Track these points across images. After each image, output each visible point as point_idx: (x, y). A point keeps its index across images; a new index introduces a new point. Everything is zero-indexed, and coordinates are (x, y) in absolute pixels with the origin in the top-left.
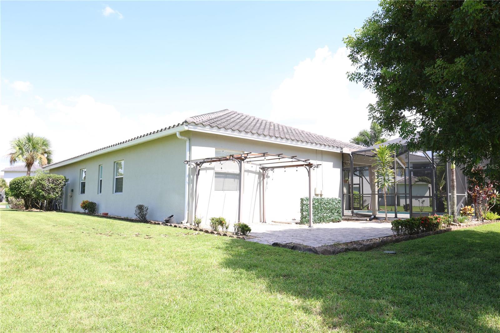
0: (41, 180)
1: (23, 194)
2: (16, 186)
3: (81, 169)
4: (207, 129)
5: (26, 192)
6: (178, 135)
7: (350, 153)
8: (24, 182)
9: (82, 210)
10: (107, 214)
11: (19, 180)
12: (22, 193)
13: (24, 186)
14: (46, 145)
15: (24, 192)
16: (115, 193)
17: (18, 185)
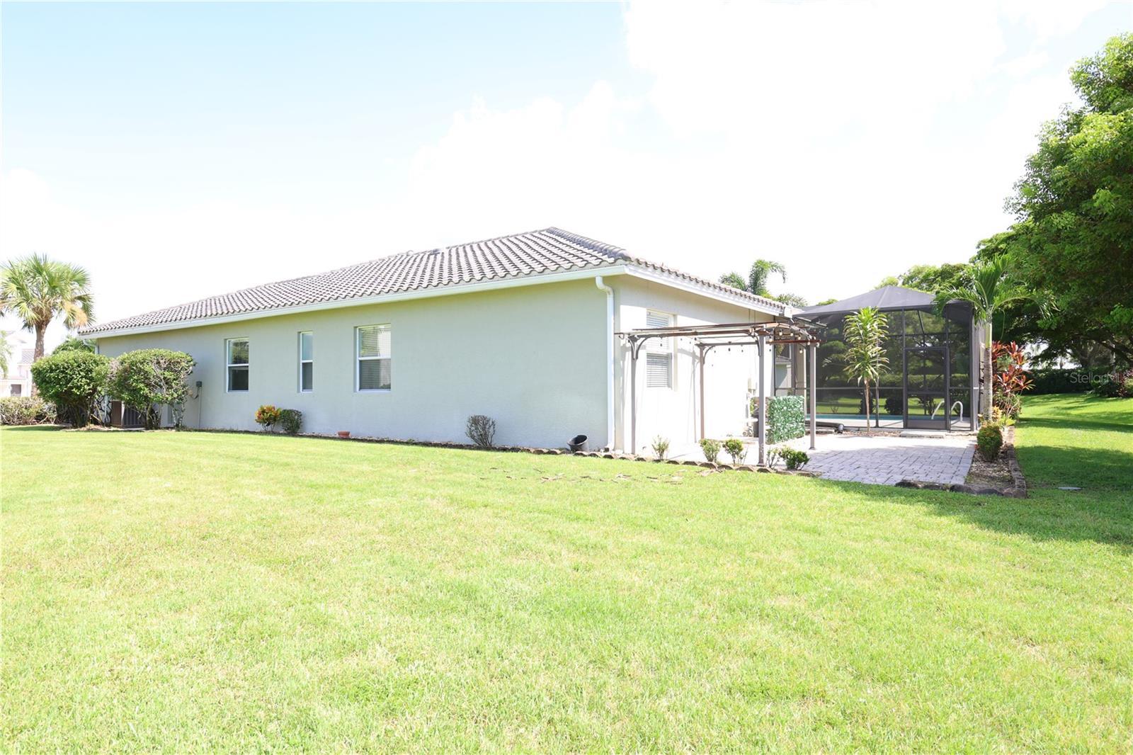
0: (142, 363)
1: (78, 393)
2: (58, 375)
3: (226, 340)
4: (649, 273)
5: (84, 389)
6: (599, 282)
7: (791, 317)
8: (79, 366)
9: (260, 427)
10: (347, 434)
11: (67, 363)
12: (74, 390)
13: (80, 374)
14: (82, 281)
15: (78, 388)
16: (360, 388)
17: (63, 372)
